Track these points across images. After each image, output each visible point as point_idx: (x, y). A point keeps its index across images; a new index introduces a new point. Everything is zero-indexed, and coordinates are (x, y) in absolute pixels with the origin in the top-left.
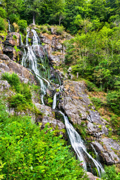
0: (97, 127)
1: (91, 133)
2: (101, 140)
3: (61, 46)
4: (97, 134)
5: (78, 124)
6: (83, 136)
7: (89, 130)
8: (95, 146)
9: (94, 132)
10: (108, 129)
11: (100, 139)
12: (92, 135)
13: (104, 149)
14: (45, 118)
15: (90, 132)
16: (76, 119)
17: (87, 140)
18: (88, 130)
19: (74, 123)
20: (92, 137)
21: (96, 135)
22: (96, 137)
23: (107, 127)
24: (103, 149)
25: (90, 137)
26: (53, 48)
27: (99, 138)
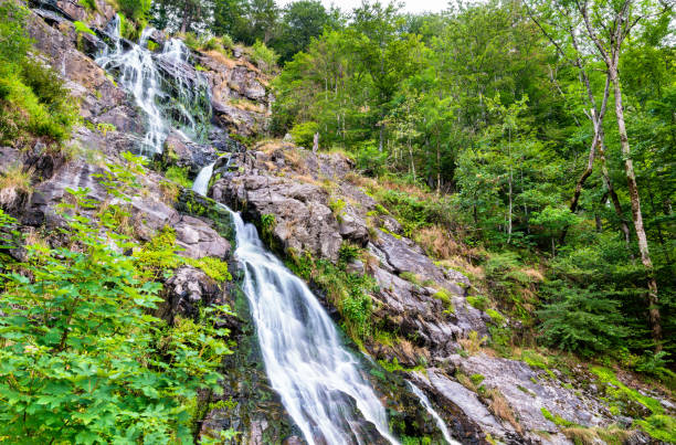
0: (427, 294)
1: (400, 318)
2: (465, 363)
3: (263, 93)
4: (432, 327)
5: (319, 254)
6: (354, 332)
7: (390, 300)
8: (435, 396)
9: (415, 317)
10: (485, 314)
11: (454, 357)
12: (406, 330)
13: (500, 419)
14: (86, 172)
15: (395, 313)
16: (309, 226)
17: (379, 356)
18: (385, 300)
19: (296, 247)
20: (408, 347)
21: (426, 331)
22: (433, 347)
23: (476, 306)
24: (489, 420)
25: (396, 344)
26: (232, 89)
27: (446, 355)
